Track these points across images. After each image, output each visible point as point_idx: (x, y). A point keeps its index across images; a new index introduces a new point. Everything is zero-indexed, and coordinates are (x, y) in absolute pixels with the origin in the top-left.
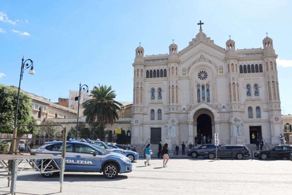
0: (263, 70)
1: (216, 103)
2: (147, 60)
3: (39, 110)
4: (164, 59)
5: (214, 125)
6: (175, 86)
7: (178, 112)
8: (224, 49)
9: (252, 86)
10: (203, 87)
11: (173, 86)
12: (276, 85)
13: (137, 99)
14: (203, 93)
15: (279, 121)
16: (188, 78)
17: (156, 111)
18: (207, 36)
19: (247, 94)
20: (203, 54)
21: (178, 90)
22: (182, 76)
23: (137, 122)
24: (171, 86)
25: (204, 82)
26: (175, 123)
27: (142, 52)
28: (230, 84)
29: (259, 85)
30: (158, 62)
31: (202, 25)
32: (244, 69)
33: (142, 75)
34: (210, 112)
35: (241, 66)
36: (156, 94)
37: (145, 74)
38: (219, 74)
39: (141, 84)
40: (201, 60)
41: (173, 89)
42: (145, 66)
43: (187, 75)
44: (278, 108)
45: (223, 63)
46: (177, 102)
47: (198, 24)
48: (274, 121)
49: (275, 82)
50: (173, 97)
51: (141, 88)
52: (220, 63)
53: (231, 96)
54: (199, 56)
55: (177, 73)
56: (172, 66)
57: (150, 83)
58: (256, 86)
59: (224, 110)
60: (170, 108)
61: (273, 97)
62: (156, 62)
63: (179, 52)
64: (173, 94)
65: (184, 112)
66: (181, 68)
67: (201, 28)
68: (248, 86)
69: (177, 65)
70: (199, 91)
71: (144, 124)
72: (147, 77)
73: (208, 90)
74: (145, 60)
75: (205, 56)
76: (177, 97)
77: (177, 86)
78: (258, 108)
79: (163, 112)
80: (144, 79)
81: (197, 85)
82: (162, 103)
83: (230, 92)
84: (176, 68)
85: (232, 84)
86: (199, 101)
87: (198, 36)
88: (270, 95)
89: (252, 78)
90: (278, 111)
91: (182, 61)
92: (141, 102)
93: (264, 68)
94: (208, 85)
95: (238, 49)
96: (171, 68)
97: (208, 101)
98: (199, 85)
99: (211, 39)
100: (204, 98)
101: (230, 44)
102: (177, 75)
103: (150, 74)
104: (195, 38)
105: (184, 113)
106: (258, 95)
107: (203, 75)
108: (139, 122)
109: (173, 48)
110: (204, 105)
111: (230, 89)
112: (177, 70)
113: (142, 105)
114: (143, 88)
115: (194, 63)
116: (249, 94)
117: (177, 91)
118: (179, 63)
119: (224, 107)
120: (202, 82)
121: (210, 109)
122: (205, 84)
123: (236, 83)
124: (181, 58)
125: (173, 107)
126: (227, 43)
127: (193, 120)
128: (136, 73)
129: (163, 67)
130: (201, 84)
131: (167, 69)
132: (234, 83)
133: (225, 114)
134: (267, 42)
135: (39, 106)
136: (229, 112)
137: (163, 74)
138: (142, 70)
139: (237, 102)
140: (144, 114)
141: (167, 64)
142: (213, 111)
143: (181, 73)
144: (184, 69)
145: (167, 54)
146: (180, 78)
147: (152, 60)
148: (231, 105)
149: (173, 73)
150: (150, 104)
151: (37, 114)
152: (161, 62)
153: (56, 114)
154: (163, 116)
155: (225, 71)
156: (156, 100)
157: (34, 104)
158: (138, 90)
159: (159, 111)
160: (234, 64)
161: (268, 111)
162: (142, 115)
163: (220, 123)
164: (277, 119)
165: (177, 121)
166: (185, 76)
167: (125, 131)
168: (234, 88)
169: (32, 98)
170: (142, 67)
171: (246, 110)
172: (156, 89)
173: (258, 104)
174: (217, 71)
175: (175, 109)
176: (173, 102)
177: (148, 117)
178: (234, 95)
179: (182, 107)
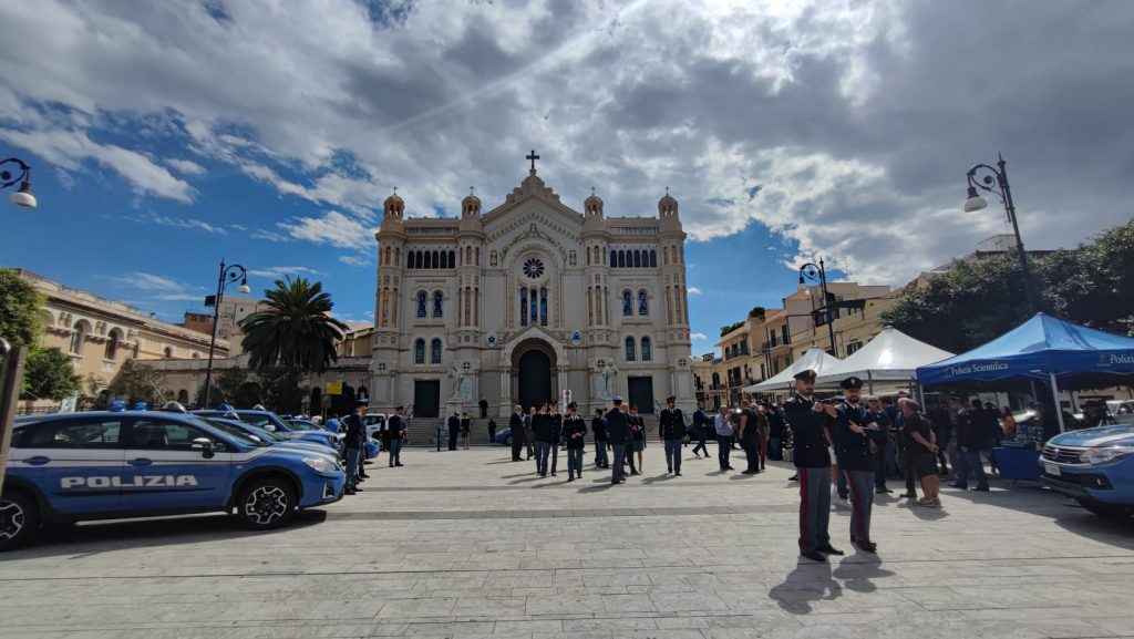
0: (658, 263)
1: (562, 329)
2: (410, 229)
3: (110, 338)
4: (450, 229)
5: (556, 375)
6: (473, 289)
7: (477, 345)
8: (581, 216)
9: (635, 294)
10: (534, 293)
11: (468, 288)
12: (682, 294)
13: (384, 315)
14: (534, 307)
15: (687, 367)
16: (503, 273)
17: (428, 344)
18: (546, 186)
19: (625, 311)
20: (537, 223)
21: (479, 299)
22: (489, 267)
23: (382, 366)
24: (464, 289)
25: (537, 282)
26: (471, 371)
27: (398, 209)
28: (590, 288)
29: (649, 293)
30: (436, 234)
31: (536, 161)
32: (618, 260)
33: (397, 261)
34: (548, 346)
35: (613, 252)
36: (430, 306)
37: (404, 260)
38: (568, 266)
39: (396, 281)
40: (531, 235)
41: (468, 294)
42: (406, 242)
43: (499, 267)
44: (685, 341)
45: (578, 244)
46: (476, 324)
47: (528, 157)
48: (678, 368)
49: (681, 288)
50: (468, 312)
51: (396, 290)
52: (570, 245)
53: (591, 314)
54: (526, 227)
55: (477, 260)
56: (467, 245)
57: (417, 281)
58: (642, 294)
59: (576, 343)
60: (460, 338)
61: (675, 319)
62: (432, 234)
63: (485, 215)
64: (468, 306)
65: (492, 345)
66: (487, 250)
67: (533, 166)
68: (627, 294)
69: (478, 244)
70: (524, 301)
71: (399, 373)
72: (410, 266)
73: (544, 301)
74: (405, 229)
75: (540, 227)
76: (476, 314)
77: (476, 289)
78: (646, 340)
79: (444, 346)
80: (403, 271)
81: (520, 287)
82: (443, 326)
83: (591, 306)
84: (477, 249)
85: (594, 288)
86: (524, 323)
87: (526, 182)
88: (670, 313)
89: (635, 278)
90: (687, 348)
91: (490, 235)
92: (394, 321)
93: (660, 259)
94: (544, 289)
95: (608, 217)
96: (465, 248)
97: (544, 323)
98: (524, 289)
99: (555, 192)
100: (534, 317)
101: (594, 205)
102: (477, 264)
103: (416, 261)
104: (520, 186)
105: (492, 349)
106: (646, 314)
107: (534, 267)
108: (389, 368)
109: (471, 205)
110: (535, 332)
111: (590, 300)
112: (477, 254)
113: (397, 330)
114: (399, 291)
115: (516, 240)
116: (628, 310)
117: (476, 300)
118: (483, 240)
119: (576, 337)
120: (530, 282)
121: (548, 339)
122: (539, 287)
123: (602, 288)
124: (490, 230)
125: (467, 334)
126: (586, 203)
127: (510, 364)
128: (384, 255)
129: (447, 247)
130: (528, 287)
131: (457, 251)
132: (598, 287)
133: (580, 351)
134: (667, 207)
135: (110, 326)
136: (587, 348)
137: (447, 260)
138: (398, 249)
139: (604, 326)
140: (399, 350)
141: (456, 241)
142: (555, 344)
143: (486, 262)
144: (494, 254)
145: (457, 218)
146: (484, 273)
147: (423, 229)
148: (591, 333)
149: (468, 259)
150: (415, 326)
151: (104, 346)
152: (443, 233)
153: (168, 350)
154: (445, 354)
155: (582, 260)
156: (429, 319)
157: (93, 322)
158: (387, 294)
159: (436, 343)
160: (601, 248)
161: (666, 347)
162: (396, 352)
163: (569, 370)
164: (683, 362)
165: (475, 366)
166: (496, 268)
167: (352, 389)
168: (598, 298)
169: (85, 303)
170: (399, 244)
171: (623, 344)
172: (430, 295)
173: (645, 331)
174: (565, 260)
175: (472, 339)
176: (467, 324)
177: (410, 356)
178: (599, 312)
179: (488, 336)
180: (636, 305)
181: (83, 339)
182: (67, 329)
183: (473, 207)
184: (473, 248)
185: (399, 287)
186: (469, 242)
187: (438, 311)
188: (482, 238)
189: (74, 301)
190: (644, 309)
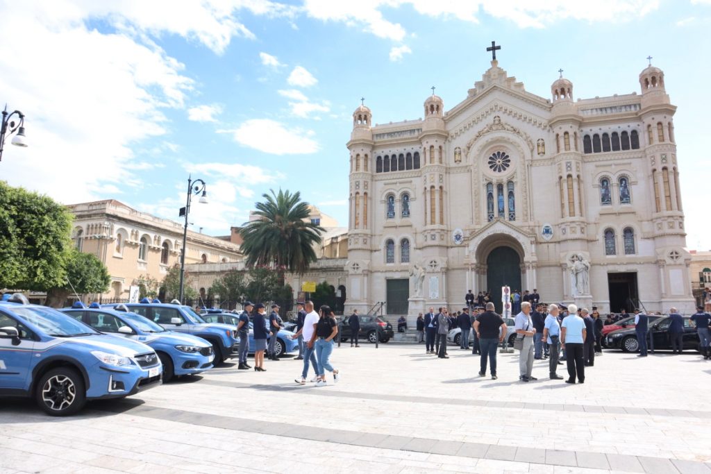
0: (641, 143)
1: (532, 223)
2: (377, 135)
3: (163, 248)
4: (414, 131)
5: (524, 272)
6: (437, 188)
7: (444, 243)
8: (548, 102)
9: (614, 180)
10: (500, 187)
11: (432, 187)
12: (672, 177)
13: (356, 218)
14: (500, 202)
15: (681, 260)
16: (468, 169)
17: (397, 243)
18: (509, 75)
19: (603, 200)
20: (500, 114)
21: (444, 196)
22: (453, 164)
23: (356, 266)
24: (428, 189)
25: (503, 176)
26: (438, 269)
27: (366, 118)
28: (561, 178)
29: (632, 179)
30: (402, 137)
31: (496, 51)
32: (593, 144)
33: (366, 166)
34: (515, 241)
35: (587, 137)
36: (398, 207)
37: (372, 165)
38: (536, 156)
39: (366, 185)
40: (494, 128)
41: (432, 193)
42: (374, 147)
43: (463, 163)
44: (677, 230)
45: (546, 131)
46: (442, 222)
47: (488, 49)
48: (669, 261)
49: (670, 169)
50: (433, 211)
51: (366, 194)
52: (536, 134)
53: (562, 205)
54: (490, 120)
55: (441, 159)
56: (430, 144)
57: (385, 184)
58: (623, 180)
59: (548, 238)
60: (426, 236)
61: (663, 204)
62: (398, 138)
63: (447, 114)
64: (432, 205)
65: (458, 243)
66: (450, 148)
67: (494, 58)
68: (605, 181)
69: (441, 142)
70: (490, 196)
71: (371, 272)
72: (379, 170)
73: (511, 194)
74: (373, 136)
75: (505, 118)
76: (441, 212)
77: (441, 188)
78: (628, 231)
79: (412, 245)
80: (372, 176)
81: (486, 182)
82: (411, 226)
83: (562, 196)
84: (440, 147)
85: (565, 177)
86: (490, 218)
87: (488, 75)
88: (657, 200)
89: (613, 163)
90: (679, 238)
91: (452, 133)
92: (365, 223)
93: (643, 139)
94: (510, 182)
95: (579, 100)
96: (428, 148)
97: (512, 217)
98: (489, 184)
99: (518, 81)
100: (501, 212)
101: (562, 89)
102: (441, 162)
103: (385, 164)
104: (481, 79)
105: (458, 246)
106: (628, 202)
107: (499, 160)
108: (362, 267)
109: (433, 107)
110: (499, 228)
111: (561, 190)
112: (440, 152)
113: (368, 231)
114: (369, 195)
115: (479, 135)
116: (606, 199)
117: (441, 199)
118: (446, 137)
119: (547, 231)
120: (496, 176)
121: (514, 234)
122: (505, 181)
123: (574, 176)
124: (452, 127)
125: (433, 233)
126: (553, 87)
127: (474, 261)
128: (354, 162)
129: (412, 149)
130: (494, 181)
131: (421, 151)
132: (569, 176)
133: (551, 245)
134: (650, 79)
135: (163, 238)
136: (559, 242)
137: (411, 162)
138: (366, 155)
139: (577, 218)
140: (371, 251)
141: (420, 141)
142: (522, 239)
143: (450, 160)
144: (458, 150)
145: (420, 119)
146: (448, 170)
147: (389, 134)
148: (563, 226)
149: (432, 159)
150: (385, 227)
151: (160, 254)
152: (407, 136)
153: (204, 256)
154: (413, 253)
155: (550, 149)
156: (398, 220)
157: (152, 235)
158: (360, 198)
159: (405, 242)
160: (571, 133)
161: (653, 238)
162: (368, 253)
163: (538, 266)
164: (675, 255)
165: (442, 264)
166: (461, 164)
167: (332, 287)
168: (570, 188)
169: (146, 222)
170: (367, 151)
171: (600, 237)
172: (398, 196)
173: (628, 222)
174: (532, 151)
175: (438, 237)
176: (433, 222)
177: (380, 256)
178: (571, 203)
179: (454, 234)
180: (615, 193)
181: (147, 248)
182: (136, 242)
183: (435, 107)
184: (436, 147)
185: (369, 192)
186: (432, 142)
187: (406, 212)
188: (445, 137)
189: (139, 221)
190: (625, 197)
